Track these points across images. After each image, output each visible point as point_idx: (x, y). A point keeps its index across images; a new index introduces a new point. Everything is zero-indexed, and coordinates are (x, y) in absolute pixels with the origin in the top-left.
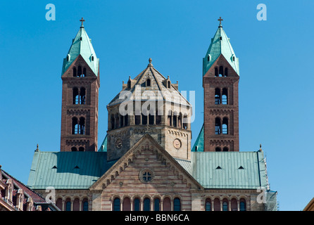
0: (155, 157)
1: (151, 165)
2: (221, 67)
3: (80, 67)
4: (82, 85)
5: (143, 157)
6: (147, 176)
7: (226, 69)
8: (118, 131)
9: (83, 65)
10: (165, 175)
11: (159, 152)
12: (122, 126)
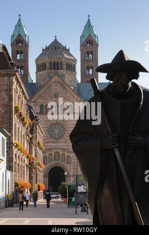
0: (60, 85)
1: (58, 89)
2: (90, 41)
3: (20, 40)
4: (21, 49)
5: (54, 85)
6: (56, 95)
7: (92, 41)
8: (41, 72)
9: (21, 39)
10: (65, 94)
11: (62, 83)
12: (43, 70)
